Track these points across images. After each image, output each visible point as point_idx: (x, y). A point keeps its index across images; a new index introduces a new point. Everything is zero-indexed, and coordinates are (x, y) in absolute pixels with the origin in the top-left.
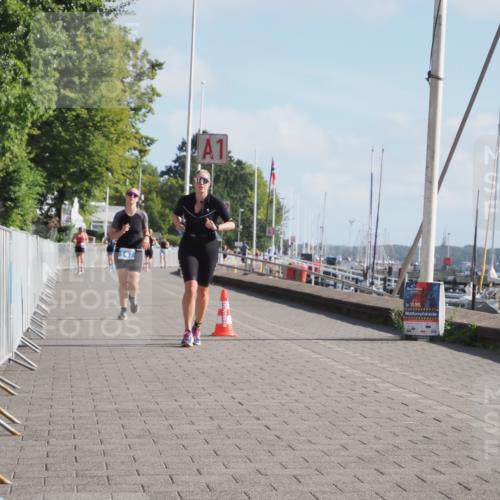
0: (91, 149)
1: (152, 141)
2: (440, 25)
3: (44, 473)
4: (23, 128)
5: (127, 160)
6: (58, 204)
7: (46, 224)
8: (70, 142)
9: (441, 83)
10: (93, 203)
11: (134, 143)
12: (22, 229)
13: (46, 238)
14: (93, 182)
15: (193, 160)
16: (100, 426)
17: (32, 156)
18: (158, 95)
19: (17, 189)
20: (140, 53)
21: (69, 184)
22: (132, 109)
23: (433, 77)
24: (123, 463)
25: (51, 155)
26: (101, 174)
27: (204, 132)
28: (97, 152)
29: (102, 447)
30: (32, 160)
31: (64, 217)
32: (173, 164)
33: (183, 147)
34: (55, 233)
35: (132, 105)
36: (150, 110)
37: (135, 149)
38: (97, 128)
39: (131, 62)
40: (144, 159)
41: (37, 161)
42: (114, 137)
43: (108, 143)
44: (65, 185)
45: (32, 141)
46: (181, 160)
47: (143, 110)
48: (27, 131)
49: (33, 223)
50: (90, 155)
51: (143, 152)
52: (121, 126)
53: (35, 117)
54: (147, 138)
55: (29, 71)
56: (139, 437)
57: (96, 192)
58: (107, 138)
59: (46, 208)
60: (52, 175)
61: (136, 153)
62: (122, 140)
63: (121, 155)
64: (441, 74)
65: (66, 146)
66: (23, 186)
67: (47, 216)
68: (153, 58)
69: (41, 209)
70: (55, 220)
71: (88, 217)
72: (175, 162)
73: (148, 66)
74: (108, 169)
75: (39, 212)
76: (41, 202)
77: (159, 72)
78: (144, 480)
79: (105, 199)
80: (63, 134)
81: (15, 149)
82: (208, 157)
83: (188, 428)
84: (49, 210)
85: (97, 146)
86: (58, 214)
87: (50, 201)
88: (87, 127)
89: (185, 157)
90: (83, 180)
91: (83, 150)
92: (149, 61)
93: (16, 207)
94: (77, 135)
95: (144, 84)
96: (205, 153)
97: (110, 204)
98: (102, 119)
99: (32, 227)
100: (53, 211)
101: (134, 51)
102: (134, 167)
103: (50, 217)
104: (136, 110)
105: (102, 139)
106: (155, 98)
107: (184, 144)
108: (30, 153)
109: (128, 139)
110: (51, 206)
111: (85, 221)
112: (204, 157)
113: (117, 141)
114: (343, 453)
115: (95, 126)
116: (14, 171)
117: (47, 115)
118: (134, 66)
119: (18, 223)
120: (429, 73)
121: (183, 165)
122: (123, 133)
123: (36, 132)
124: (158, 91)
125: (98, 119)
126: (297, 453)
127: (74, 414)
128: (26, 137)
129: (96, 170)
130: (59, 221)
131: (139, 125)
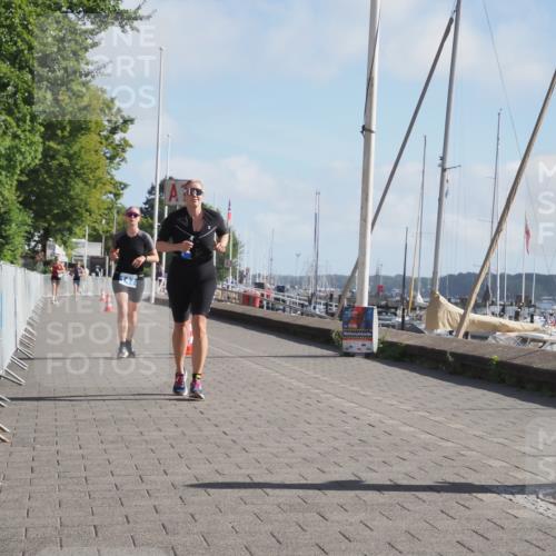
0: (72, 193)
1: (126, 186)
2: (372, 85)
3: (30, 476)
4: (13, 175)
5: (103, 202)
6: (44, 240)
7: (33, 258)
8: (53, 187)
9: (373, 135)
10: (74, 240)
11: (110, 188)
12: (12, 263)
13: (33, 270)
14: (73, 221)
15: (161, 202)
16: (79, 434)
17: (20, 199)
18: (131, 146)
19: (7, 228)
20: (114, 110)
21: (53, 223)
22: (107, 158)
23: (366, 130)
24: (99, 465)
25: (38, 198)
26: (81, 215)
27: (171, 178)
28: (78, 195)
29: (80, 452)
30: (21, 203)
31: (49, 252)
32: (144, 206)
33: (152, 191)
34: (41, 266)
35: (108, 155)
36: (124, 159)
37: (111, 193)
38: (77, 175)
39: (107, 118)
40: (119, 201)
41: (25, 204)
42: (93, 182)
43: (87, 187)
44: (49, 225)
45: (21, 185)
46: (150, 202)
47: (118, 160)
48: (16, 177)
49: (22, 257)
50: (71, 198)
51: (117, 196)
52: (99, 173)
53: (23, 165)
54: (121, 184)
55: (18, 126)
56: (112, 442)
57: (77, 230)
58: (86, 183)
59: (33, 244)
60: (39, 216)
61: (112, 196)
62: (99, 185)
63: (99, 198)
64: (374, 128)
65: (51, 191)
66: (13, 225)
67: (34, 251)
68: (125, 114)
69: (29, 245)
70: (41, 254)
71: (70, 252)
72: (145, 204)
73: (121, 121)
74: (87, 210)
75: (27, 248)
76: (29, 240)
77: (130, 126)
78: (118, 480)
79: (84, 236)
80: (48, 180)
81: (6, 193)
82: (173, 199)
83: (156, 434)
84: (36, 246)
85: (78, 190)
86: (44, 250)
87: (36, 238)
88: (68, 174)
89: (154, 200)
90: (65, 220)
91: (65, 194)
92: (122, 117)
93: (7, 244)
94: (60, 181)
95: (118, 137)
96: (171, 196)
97: (89, 241)
98: (82, 167)
99: (21, 261)
100: (40, 247)
101: (110, 109)
102: (109, 209)
103: (37, 252)
104: (112, 159)
105: (81, 185)
106: (128, 148)
107: (153, 188)
108: (19, 197)
109: (104, 184)
110: (38, 242)
111: (67, 255)
112: (170, 200)
113: (95, 186)
114: (290, 454)
115: (75, 173)
116: (5, 213)
117: (33, 164)
118: (109, 121)
119: (9, 257)
120: (363, 127)
121: (152, 207)
122: (101, 178)
123: (24, 178)
124: (131, 142)
125: (78, 167)
126: (251, 455)
127: (58, 423)
128: (15, 183)
129: (77, 211)
130: (45, 255)
131: (114, 172)
